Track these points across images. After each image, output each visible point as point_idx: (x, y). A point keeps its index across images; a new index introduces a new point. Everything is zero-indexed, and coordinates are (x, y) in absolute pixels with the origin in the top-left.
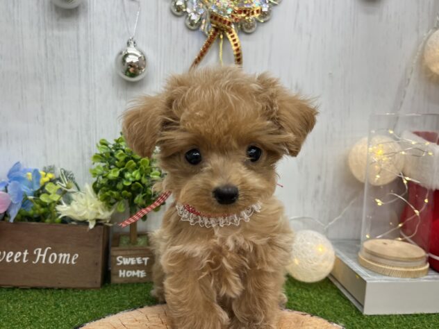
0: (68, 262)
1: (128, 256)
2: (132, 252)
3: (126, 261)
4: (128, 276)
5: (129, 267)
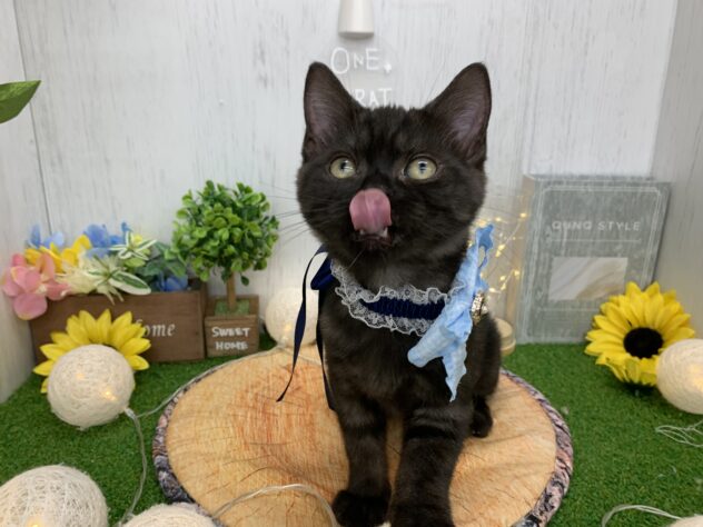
0: (163, 334)
1: (225, 327)
2: (230, 322)
3: (223, 333)
4: (227, 348)
5: (227, 339)
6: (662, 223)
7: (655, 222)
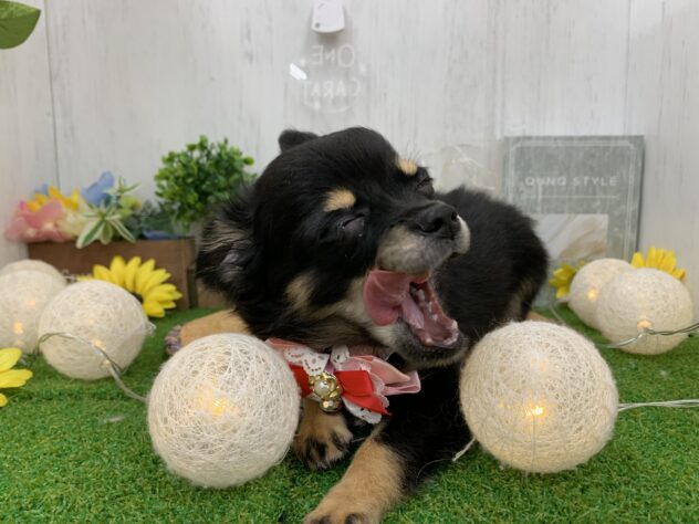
6: (639, 178)
7: (632, 177)
